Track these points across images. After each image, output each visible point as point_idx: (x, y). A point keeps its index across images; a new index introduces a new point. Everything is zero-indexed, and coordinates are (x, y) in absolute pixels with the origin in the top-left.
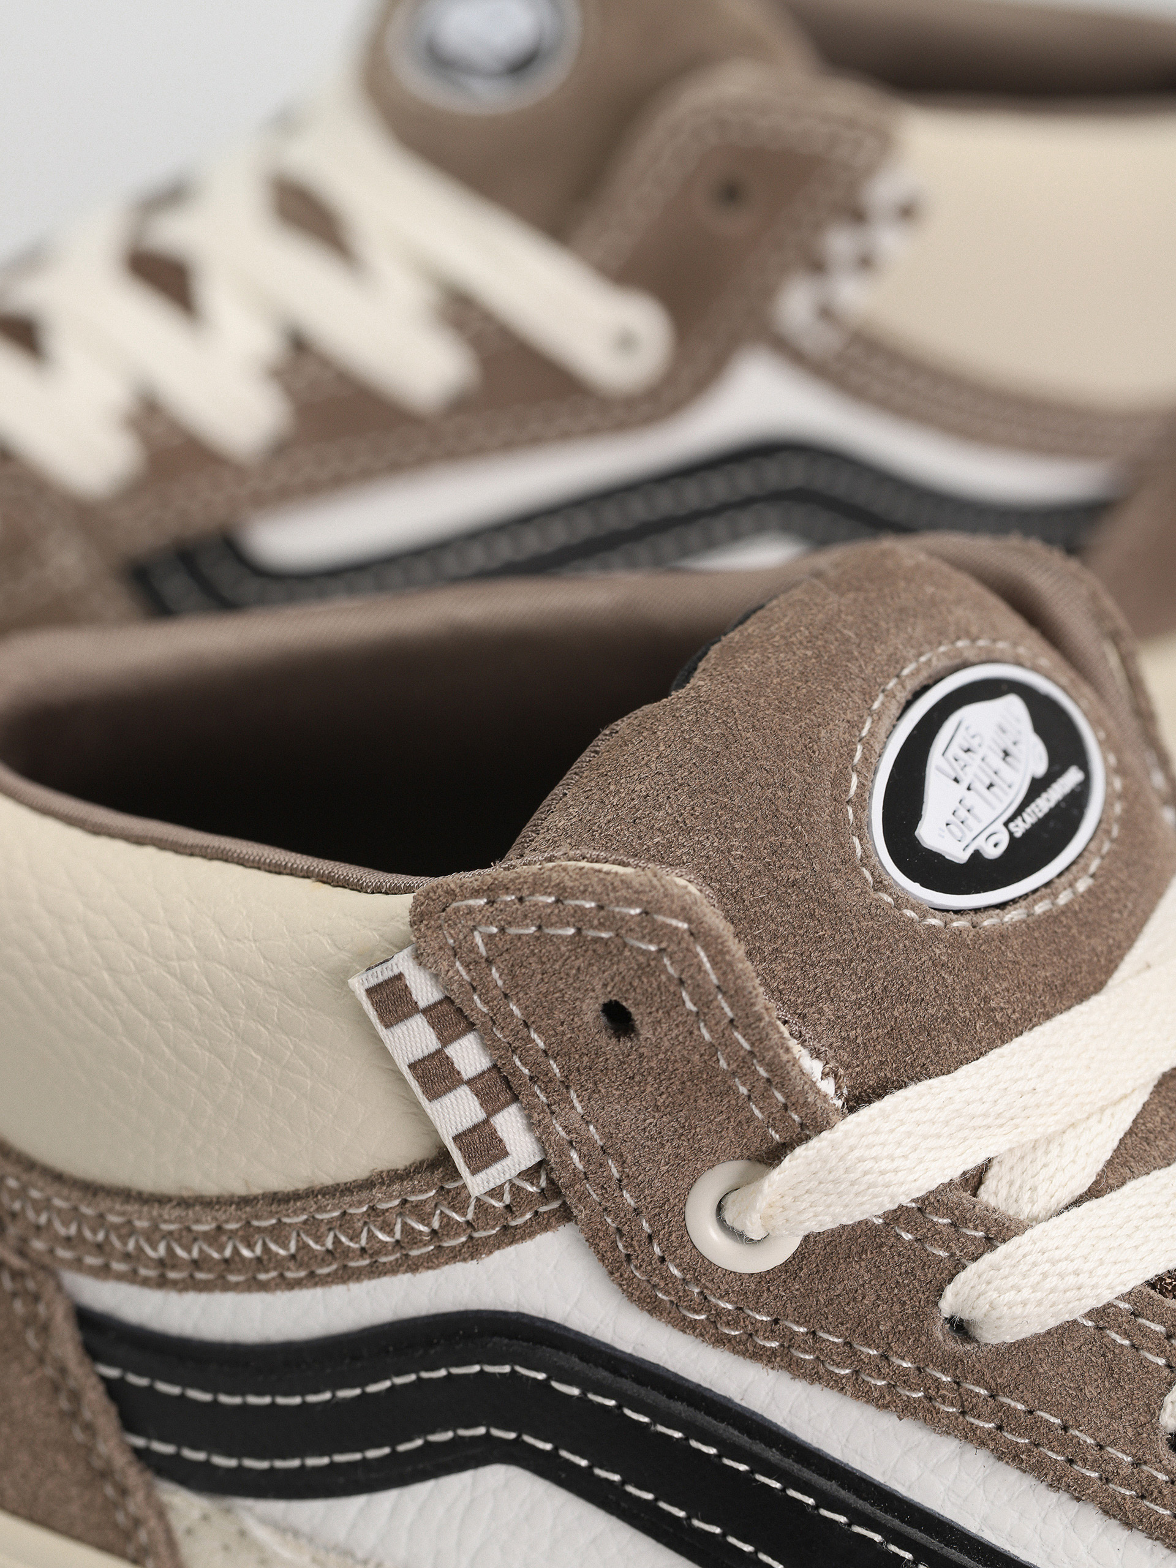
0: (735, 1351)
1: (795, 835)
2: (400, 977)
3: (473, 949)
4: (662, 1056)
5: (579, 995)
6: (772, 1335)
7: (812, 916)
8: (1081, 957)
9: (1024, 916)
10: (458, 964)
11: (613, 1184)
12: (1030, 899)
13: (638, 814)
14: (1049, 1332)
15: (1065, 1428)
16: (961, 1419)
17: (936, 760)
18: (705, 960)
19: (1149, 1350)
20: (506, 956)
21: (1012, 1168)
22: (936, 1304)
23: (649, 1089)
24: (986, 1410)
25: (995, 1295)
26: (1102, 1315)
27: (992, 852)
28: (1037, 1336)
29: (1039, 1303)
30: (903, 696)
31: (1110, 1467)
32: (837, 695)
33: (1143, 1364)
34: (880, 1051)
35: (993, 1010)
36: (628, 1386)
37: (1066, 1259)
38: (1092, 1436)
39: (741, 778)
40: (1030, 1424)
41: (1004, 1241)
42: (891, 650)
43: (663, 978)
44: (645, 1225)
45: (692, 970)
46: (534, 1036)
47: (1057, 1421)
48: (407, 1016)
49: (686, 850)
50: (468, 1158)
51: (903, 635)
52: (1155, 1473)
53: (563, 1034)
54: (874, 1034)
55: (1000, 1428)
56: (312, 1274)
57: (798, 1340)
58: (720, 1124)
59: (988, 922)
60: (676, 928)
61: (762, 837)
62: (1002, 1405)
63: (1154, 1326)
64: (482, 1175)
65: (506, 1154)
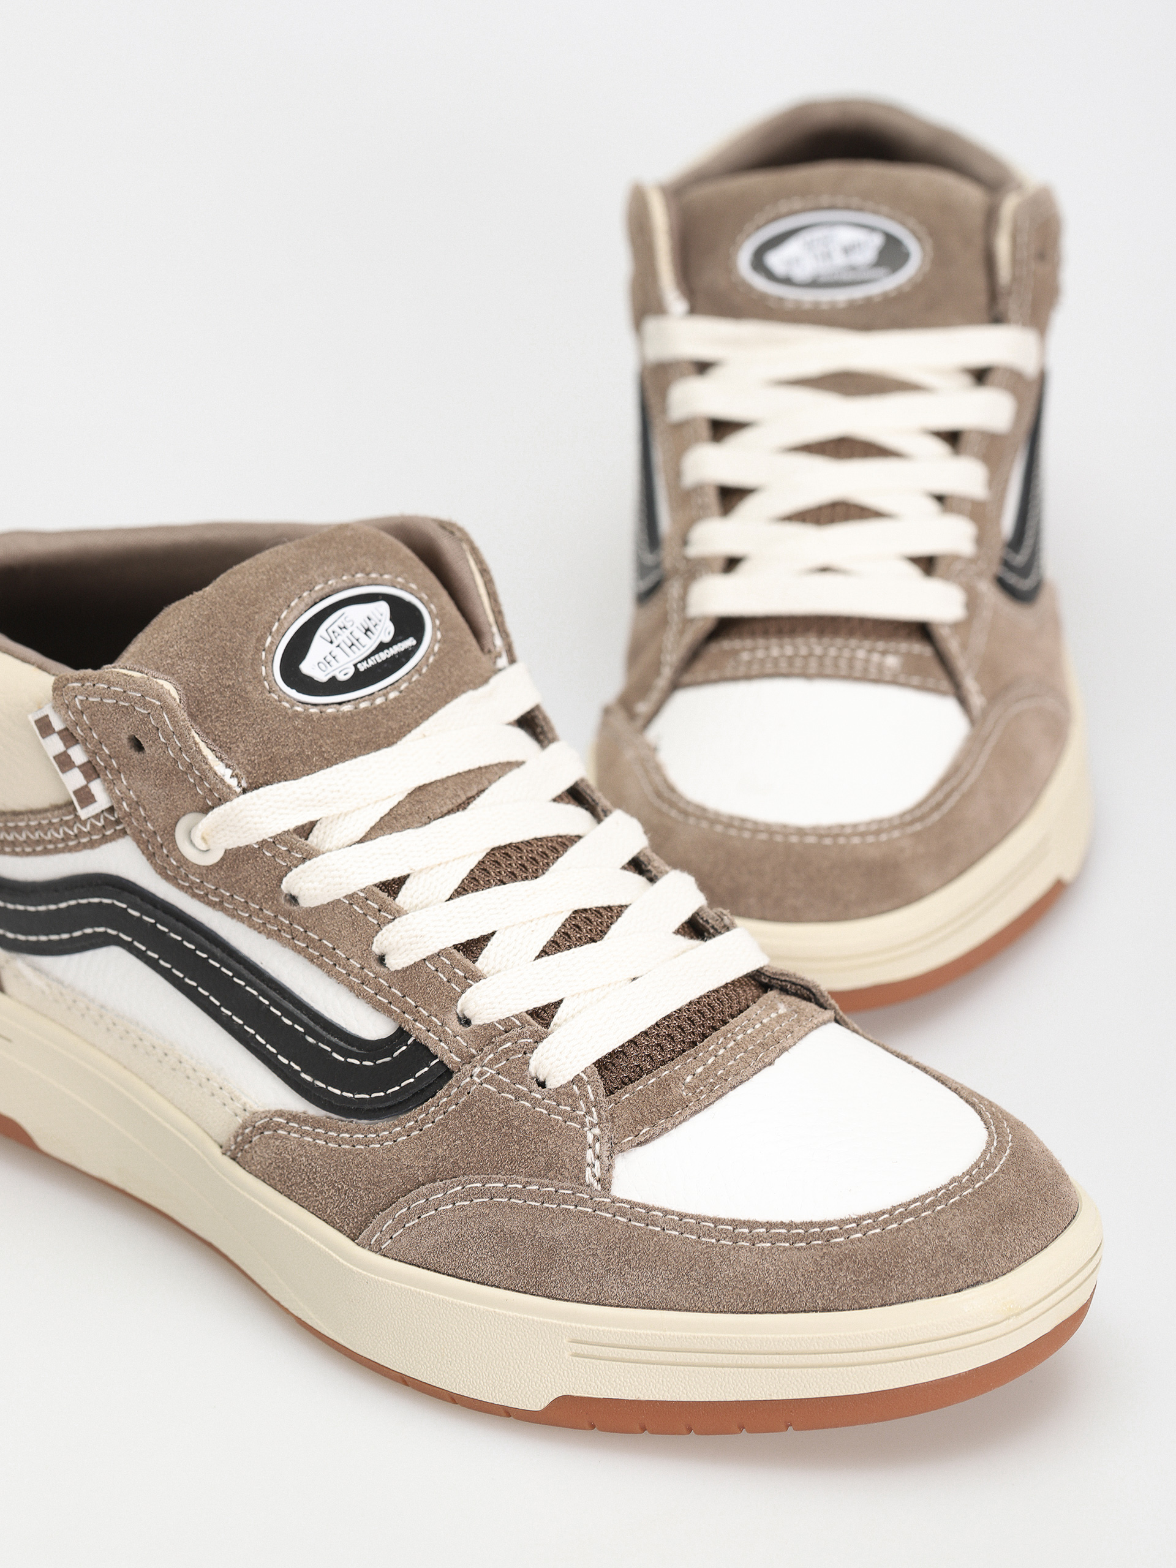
0: (199, 900)
1: (233, 664)
2: (47, 716)
3: (75, 706)
4: (156, 762)
5: (118, 731)
6: (215, 895)
7: (236, 702)
8: (380, 729)
9: (351, 709)
10: (70, 712)
11: (142, 819)
12: (357, 701)
13: (163, 649)
14: (328, 904)
15: (334, 949)
16: (291, 941)
17: (321, 631)
18: (167, 719)
19: (370, 915)
20: (88, 710)
21: (326, 826)
22: (280, 886)
23: (152, 777)
24: (302, 937)
25: (303, 884)
26: (351, 897)
27: (342, 677)
28: (323, 905)
29: (322, 890)
30: (310, 601)
31: (350, 969)
32: (270, 599)
33: (367, 922)
34: (266, 768)
35: (324, 752)
36: (159, 913)
37: (336, 870)
38: (344, 953)
39: (212, 635)
40: (319, 946)
41: (310, 859)
42: (310, 578)
43: (150, 726)
44: (159, 839)
45: (162, 723)
46: (104, 748)
47: (331, 946)
48: (50, 734)
49: (180, 667)
50: (80, 802)
51: (320, 571)
52: (369, 973)
53: (115, 748)
54: (263, 759)
55: (307, 947)
56: (34, 851)
57: (225, 898)
58: (183, 795)
59: (330, 710)
60: (154, 704)
61: (216, 664)
62: (308, 936)
63: (373, 904)
64: (86, 810)
65: (95, 801)
